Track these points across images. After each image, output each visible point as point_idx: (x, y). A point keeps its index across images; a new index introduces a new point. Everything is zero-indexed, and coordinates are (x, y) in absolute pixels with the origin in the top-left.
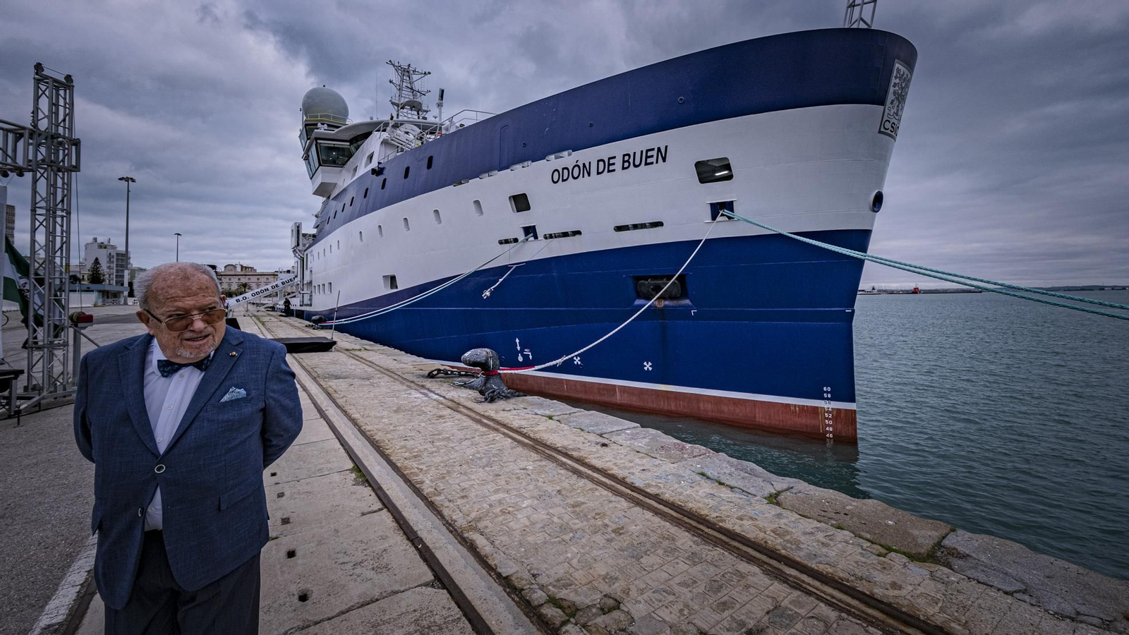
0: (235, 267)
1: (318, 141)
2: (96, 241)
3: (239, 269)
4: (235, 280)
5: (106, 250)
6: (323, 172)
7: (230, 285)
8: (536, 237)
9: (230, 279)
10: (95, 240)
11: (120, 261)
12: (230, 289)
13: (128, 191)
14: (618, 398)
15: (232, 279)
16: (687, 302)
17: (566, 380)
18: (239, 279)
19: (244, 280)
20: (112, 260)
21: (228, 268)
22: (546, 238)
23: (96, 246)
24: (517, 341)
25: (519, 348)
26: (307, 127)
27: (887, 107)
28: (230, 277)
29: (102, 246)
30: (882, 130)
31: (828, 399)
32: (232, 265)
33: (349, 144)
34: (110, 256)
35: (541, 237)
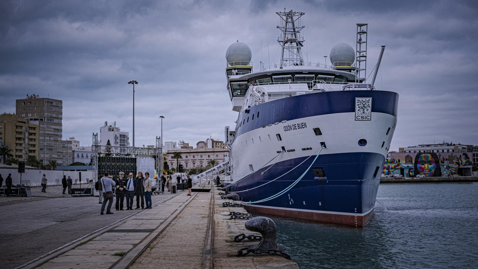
0: (206, 144)
1: (232, 83)
2: (107, 125)
3: (210, 146)
4: (205, 157)
5: (113, 132)
6: (234, 100)
7: (201, 161)
8: (285, 151)
9: (201, 156)
10: (106, 123)
11: (122, 141)
12: (202, 166)
13: (134, 91)
14: (315, 218)
15: (203, 156)
16: (326, 178)
17: (303, 212)
18: (209, 156)
19: (213, 157)
20: (117, 141)
21: (200, 145)
22: (288, 151)
23: (107, 128)
24: (289, 195)
25: (290, 198)
26: (228, 71)
27: (356, 112)
28: (201, 154)
29: (111, 129)
30: (356, 119)
31: (356, 213)
32: (203, 142)
33: (247, 82)
34: (116, 138)
35: (286, 151)
